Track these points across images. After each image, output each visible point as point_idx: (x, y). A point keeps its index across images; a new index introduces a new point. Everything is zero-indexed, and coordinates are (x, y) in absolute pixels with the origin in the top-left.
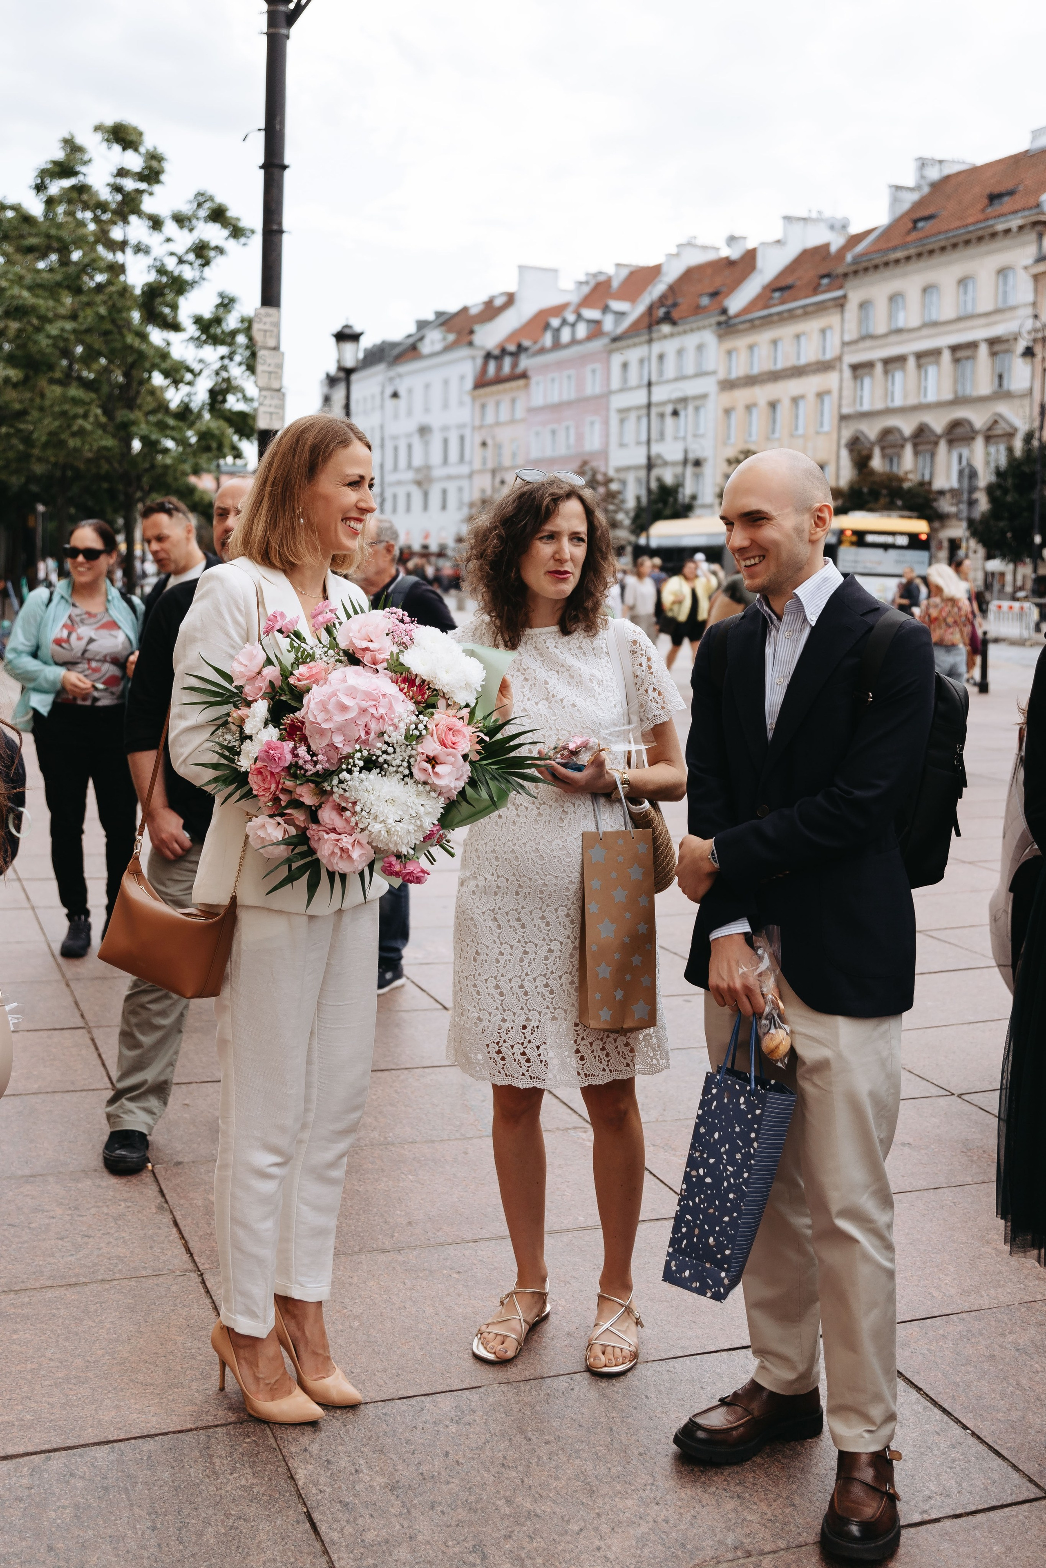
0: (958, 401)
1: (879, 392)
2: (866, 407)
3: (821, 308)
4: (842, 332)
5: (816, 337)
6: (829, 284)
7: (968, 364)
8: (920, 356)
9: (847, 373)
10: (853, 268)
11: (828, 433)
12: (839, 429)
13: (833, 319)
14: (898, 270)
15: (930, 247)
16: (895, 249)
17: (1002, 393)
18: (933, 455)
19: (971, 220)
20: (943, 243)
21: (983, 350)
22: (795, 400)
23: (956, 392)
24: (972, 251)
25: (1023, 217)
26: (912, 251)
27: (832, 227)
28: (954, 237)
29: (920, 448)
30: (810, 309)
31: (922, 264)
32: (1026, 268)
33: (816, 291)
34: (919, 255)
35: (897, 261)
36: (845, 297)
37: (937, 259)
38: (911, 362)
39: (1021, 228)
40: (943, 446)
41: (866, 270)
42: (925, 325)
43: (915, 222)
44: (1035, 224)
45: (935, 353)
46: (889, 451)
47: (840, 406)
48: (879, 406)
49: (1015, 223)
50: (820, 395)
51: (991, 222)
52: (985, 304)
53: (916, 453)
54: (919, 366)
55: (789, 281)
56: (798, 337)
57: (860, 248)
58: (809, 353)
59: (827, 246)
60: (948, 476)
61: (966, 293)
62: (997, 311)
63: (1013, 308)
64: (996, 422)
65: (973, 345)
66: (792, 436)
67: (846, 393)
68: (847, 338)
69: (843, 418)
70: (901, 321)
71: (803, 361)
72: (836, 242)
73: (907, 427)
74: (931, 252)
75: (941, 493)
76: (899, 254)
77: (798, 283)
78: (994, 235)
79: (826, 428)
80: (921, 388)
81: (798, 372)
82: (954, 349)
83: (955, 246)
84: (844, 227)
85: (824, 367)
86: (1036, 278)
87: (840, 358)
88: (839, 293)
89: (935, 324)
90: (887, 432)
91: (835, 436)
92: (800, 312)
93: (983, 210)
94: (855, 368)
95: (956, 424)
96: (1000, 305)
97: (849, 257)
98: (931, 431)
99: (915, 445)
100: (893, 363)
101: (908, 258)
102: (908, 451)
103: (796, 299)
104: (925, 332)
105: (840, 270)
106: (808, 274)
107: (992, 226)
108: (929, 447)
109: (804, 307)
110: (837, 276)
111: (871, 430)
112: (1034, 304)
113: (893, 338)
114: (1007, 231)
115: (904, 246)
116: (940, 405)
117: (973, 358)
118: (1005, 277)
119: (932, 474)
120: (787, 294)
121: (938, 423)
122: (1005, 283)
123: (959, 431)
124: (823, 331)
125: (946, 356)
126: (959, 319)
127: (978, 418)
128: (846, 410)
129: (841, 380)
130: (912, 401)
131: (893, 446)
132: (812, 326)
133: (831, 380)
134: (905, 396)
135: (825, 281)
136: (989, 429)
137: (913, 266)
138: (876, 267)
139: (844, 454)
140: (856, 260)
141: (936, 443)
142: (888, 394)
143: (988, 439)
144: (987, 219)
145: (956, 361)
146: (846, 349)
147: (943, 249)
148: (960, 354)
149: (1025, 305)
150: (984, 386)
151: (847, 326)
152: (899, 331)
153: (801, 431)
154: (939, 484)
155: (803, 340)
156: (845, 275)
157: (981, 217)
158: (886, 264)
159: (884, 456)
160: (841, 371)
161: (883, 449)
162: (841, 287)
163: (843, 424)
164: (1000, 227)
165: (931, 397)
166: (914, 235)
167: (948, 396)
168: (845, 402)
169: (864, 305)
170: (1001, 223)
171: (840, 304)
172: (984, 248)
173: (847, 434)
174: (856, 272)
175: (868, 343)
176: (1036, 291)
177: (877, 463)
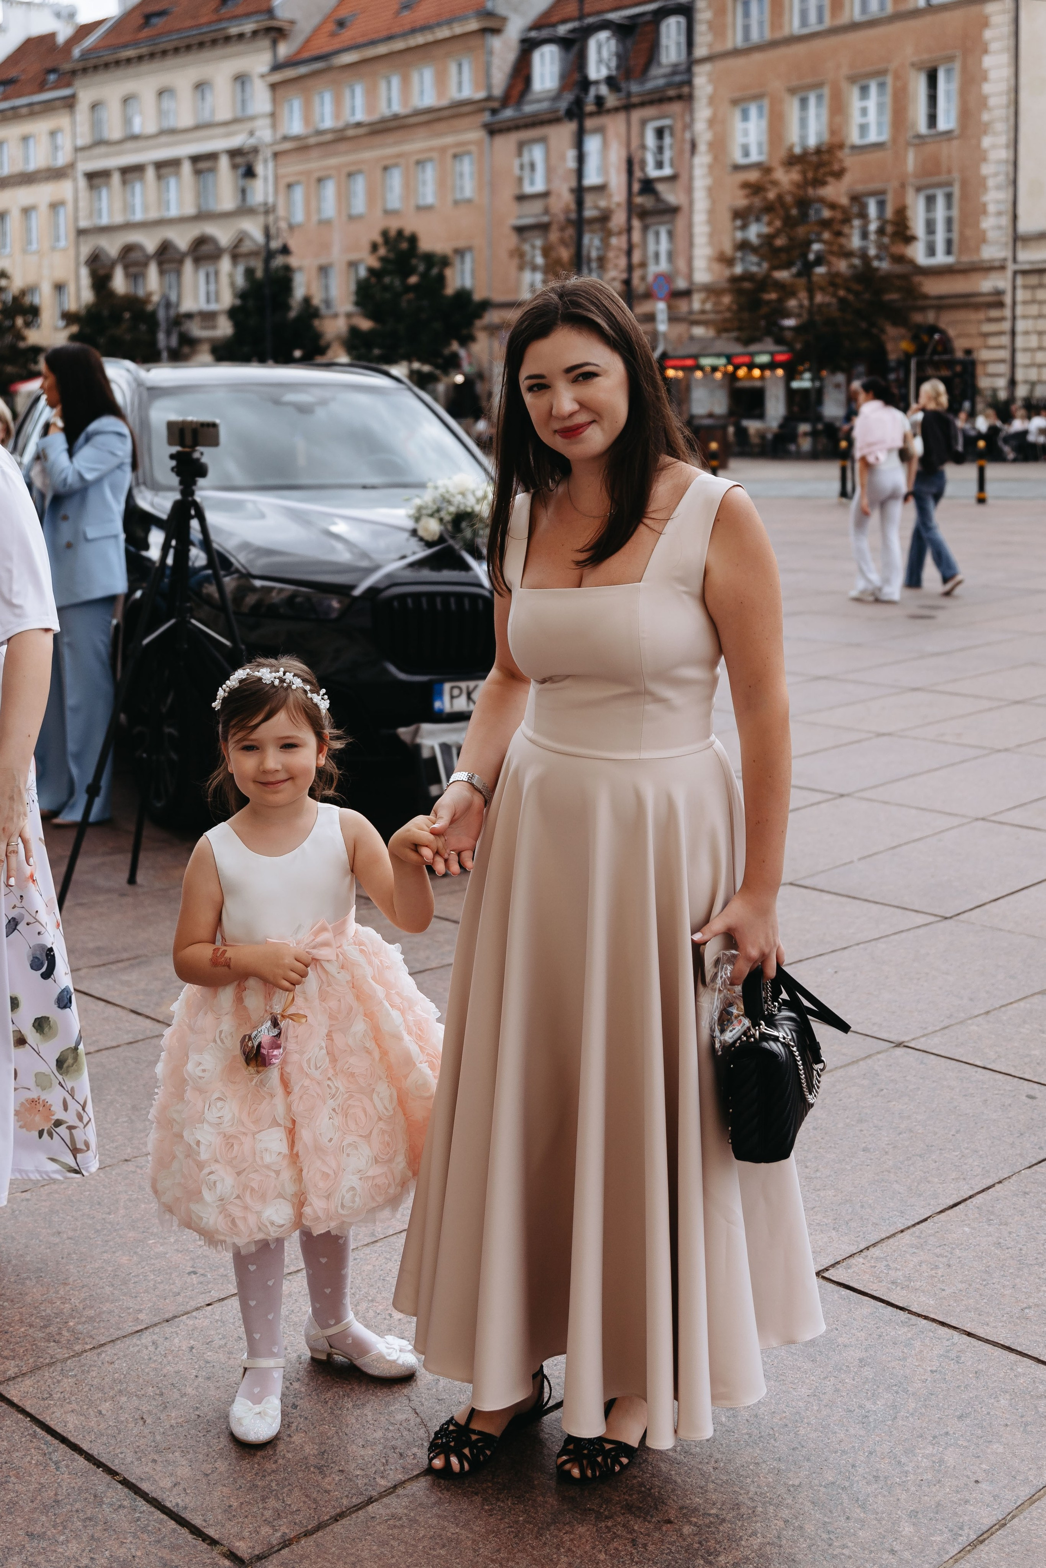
0: (202, 216)
1: (118, 205)
2: (105, 221)
3: (47, 108)
4: (74, 135)
5: (45, 140)
6: (56, 81)
7: (210, 177)
8: (160, 165)
9: (82, 183)
10: (80, 65)
11: (65, 250)
12: (77, 245)
13: (62, 120)
14: (131, 70)
15: (162, 47)
16: (125, 46)
17: (244, 210)
18: (179, 273)
19: (203, 20)
20: (175, 44)
21: (224, 163)
22: (26, 211)
23: (199, 206)
24: (206, 54)
25: (257, 22)
26: (144, 50)
27: (58, 15)
28: (188, 37)
29: (166, 266)
30: (37, 108)
31: (155, 65)
32: (263, 76)
33: (42, 87)
34: (152, 55)
35: (129, 61)
36: (73, 96)
37: (170, 62)
38: (150, 173)
39: (255, 33)
40: (188, 266)
41: (96, 68)
42: (162, 132)
43: (148, 17)
44: (268, 30)
45: (175, 163)
46: (133, 270)
47: (76, 219)
48: (118, 219)
49: (248, 27)
50: (55, 206)
51: (224, 25)
52: (224, 114)
53: (162, 272)
54: (159, 177)
55: (13, 73)
56: (25, 139)
57: (89, 41)
58: (38, 159)
59: (52, 36)
60: (196, 297)
61: (203, 99)
62: (235, 121)
63: (252, 118)
64: (241, 241)
65: (212, 157)
66: (25, 251)
67: (83, 204)
68: (80, 142)
69: (81, 232)
70: (137, 127)
71: (32, 167)
72: (64, 32)
73: (150, 243)
74: (164, 53)
75: (189, 316)
76: (130, 53)
77: (23, 77)
78: (228, 39)
79: (62, 243)
80: (163, 202)
81: (27, 179)
82: (195, 159)
83: (188, 48)
84: (72, 15)
85: (56, 174)
86: (273, 87)
87: (72, 165)
88: (66, 92)
89: (173, 132)
90: (128, 249)
91: (72, 252)
92: (24, 111)
93: (216, 10)
94: (91, 176)
95: (201, 242)
96: (239, 114)
97: (76, 52)
98: (175, 249)
99: (160, 264)
100: (132, 172)
101: (140, 58)
102: (153, 271)
103: (20, 95)
104: (164, 139)
105: (67, 66)
106: (32, 67)
107: (224, 29)
108: (173, 266)
109: (30, 105)
110: (64, 74)
111: (112, 247)
112: (273, 115)
113: (129, 145)
114: (241, 36)
115: (135, 44)
116: (182, 220)
117: (213, 170)
118: (243, 83)
119: (179, 296)
120: (10, 89)
121: (182, 240)
122: (243, 90)
123: (206, 249)
124: (53, 134)
125: (187, 168)
126: (198, 127)
127: (223, 235)
128: (83, 224)
129: (76, 191)
130: (153, 215)
131: (136, 264)
132: (40, 127)
133: (64, 189)
134: (145, 208)
135: (52, 77)
136: (236, 246)
137: (145, 67)
138: (106, 66)
139: (84, 272)
140: (85, 55)
141: (181, 262)
142: (128, 207)
143: (235, 257)
144: (220, 20)
145: (198, 172)
146: (80, 155)
147: (176, 50)
148: (202, 165)
149: (263, 116)
150: (227, 201)
151: (79, 130)
152: (135, 138)
153: (34, 246)
154: (188, 305)
155: (31, 143)
156: (74, 73)
157: (215, 17)
158: (118, 63)
159: (127, 275)
160: (75, 180)
161: (126, 267)
162: (69, 85)
163: (82, 239)
164: (234, 30)
165: (174, 212)
166: (146, 32)
167: (190, 210)
168: (82, 214)
169: (95, 106)
170: (234, 26)
171: (70, 103)
172: (219, 52)
173: (86, 250)
174: (85, 70)
175: (102, 150)
176: (274, 101)
177: (119, 283)
